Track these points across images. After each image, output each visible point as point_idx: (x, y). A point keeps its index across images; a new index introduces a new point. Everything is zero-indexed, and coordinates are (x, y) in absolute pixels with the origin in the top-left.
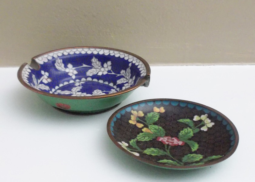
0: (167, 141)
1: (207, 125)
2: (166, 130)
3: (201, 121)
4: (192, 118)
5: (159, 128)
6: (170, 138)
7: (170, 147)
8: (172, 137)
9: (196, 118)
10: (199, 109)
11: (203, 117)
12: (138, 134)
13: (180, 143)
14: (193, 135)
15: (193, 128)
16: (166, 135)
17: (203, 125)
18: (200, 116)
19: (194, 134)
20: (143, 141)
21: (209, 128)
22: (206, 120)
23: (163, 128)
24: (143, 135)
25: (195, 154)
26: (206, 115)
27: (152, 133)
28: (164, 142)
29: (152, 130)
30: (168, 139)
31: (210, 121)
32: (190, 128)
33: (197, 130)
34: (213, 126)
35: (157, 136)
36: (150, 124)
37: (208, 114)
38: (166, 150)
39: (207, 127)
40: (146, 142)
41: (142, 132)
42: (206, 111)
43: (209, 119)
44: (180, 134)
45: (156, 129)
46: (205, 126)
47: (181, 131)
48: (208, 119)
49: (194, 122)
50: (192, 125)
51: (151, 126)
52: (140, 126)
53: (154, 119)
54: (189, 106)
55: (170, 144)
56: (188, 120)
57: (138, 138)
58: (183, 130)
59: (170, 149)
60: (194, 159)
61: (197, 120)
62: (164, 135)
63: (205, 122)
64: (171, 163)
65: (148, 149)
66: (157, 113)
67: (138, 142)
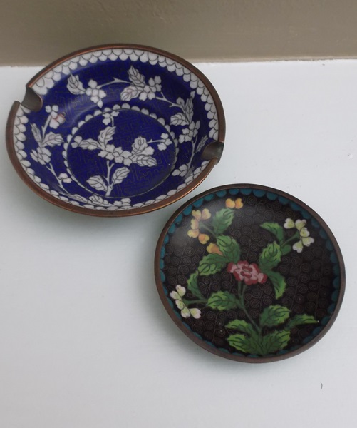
0: (242, 274)
1: (304, 240)
2: (242, 247)
3: (294, 230)
4: (282, 223)
5: (232, 243)
6: (246, 265)
7: (245, 287)
8: (250, 263)
9: (288, 224)
10: (294, 207)
11: (300, 224)
12: (201, 259)
13: (261, 278)
14: (280, 260)
15: (281, 242)
16: (242, 259)
17: (297, 240)
18: (295, 221)
19: (282, 257)
20: (207, 274)
21: (305, 248)
22: (302, 231)
23: (238, 241)
24: (208, 262)
25: (279, 307)
26: (304, 221)
27: (221, 254)
28: (238, 275)
29: (222, 248)
30: (244, 268)
31: (307, 233)
32: (278, 243)
33: (287, 249)
34: (311, 244)
35: (227, 261)
36: (220, 235)
37: (307, 220)
38: (239, 294)
39: (303, 245)
40: (211, 276)
41: (207, 253)
42: (304, 214)
43: (308, 230)
44: (262, 256)
45: (227, 245)
46: (300, 242)
47: (264, 250)
48: (306, 229)
49: (285, 229)
50: (280, 236)
51: (220, 237)
52: (204, 239)
53: (226, 221)
54: (281, 200)
55: (247, 280)
56: (276, 226)
57: (200, 269)
58: (266, 247)
59: (246, 292)
60: (277, 319)
61: (289, 228)
62: (238, 258)
63: (302, 234)
64: (244, 328)
65: (213, 295)
66: (231, 211)
67: (200, 279)
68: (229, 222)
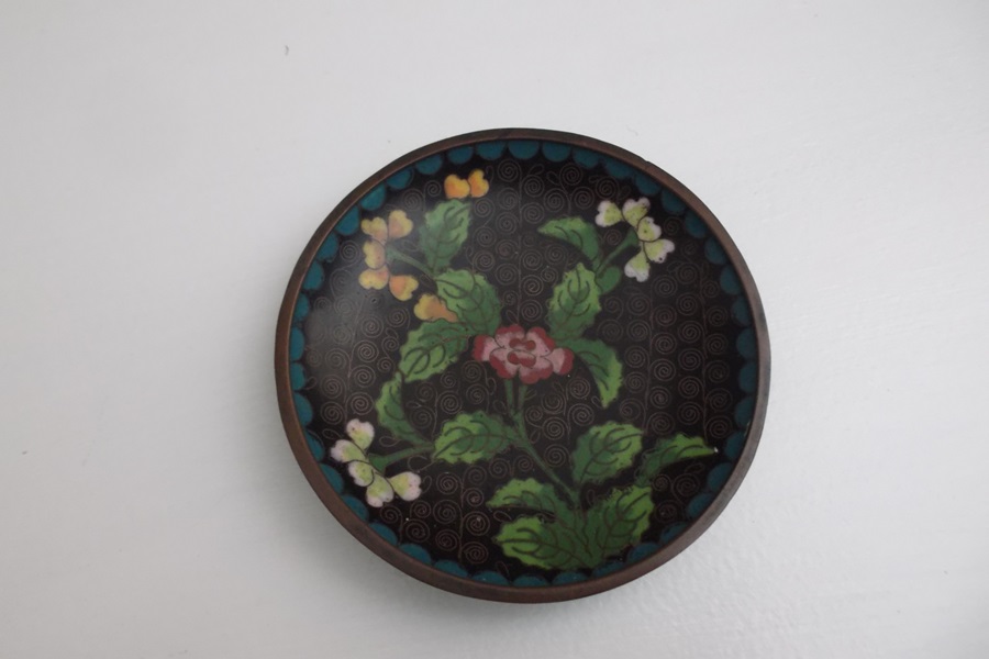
0: (513, 358)
1: (649, 248)
2: (501, 292)
3: (623, 228)
4: (590, 215)
5: (476, 284)
6: (520, 336)
7: (523, 391)
8: (526, 328)
9: (606, 214)
10: (617, 173)
11: (634, 210)
12: (403, 340)
13: (558, 360)
14: (599, 308)
15: (596, 264)
16: (506, 322)
17: (633, 251)
18: (620, 206)
19: (602, 299)
20: (424, 376)
21: (654, 267)
22: (643, 226)
23: (490, 279)
24: (423, 344)
25: (614, 426)
26: (644, 201)
27: (451, 318)
28: (501, 364)
29: (452, 304)
30: (513, 343)
31: (655, 230)
32: (589, 266)
33: (611, 280)
34: (669, 255)
35: (471, 333)
36: (442, 271)
37: (649, 198)
38: (512, 412)
39: (648, 261)
40: (435, 377)
41: (416, 323)
42: (642, 185)
43: (657, 222)
44: (554, 304)
45: (465, 294)
46: (641, 255)
47: (557, 290)
48: (650, 220)
49: (600, 230)
50: (591, 248)
51: (444, 277)
52: (405, 287)
53: (454, 234)
54: (580, 158)
55: (525, 372)
56: (576, 225)
57: (404, 366)
58: (560, 281)
59: (527, 405)
60: (613, 458)
61: (609, 224)
62: (496, 321)
63: (641, 235)
64: (536, 498)
65: (448, 426)
66: (460, 206)
67: (409, 392)
68: (461, 234)
